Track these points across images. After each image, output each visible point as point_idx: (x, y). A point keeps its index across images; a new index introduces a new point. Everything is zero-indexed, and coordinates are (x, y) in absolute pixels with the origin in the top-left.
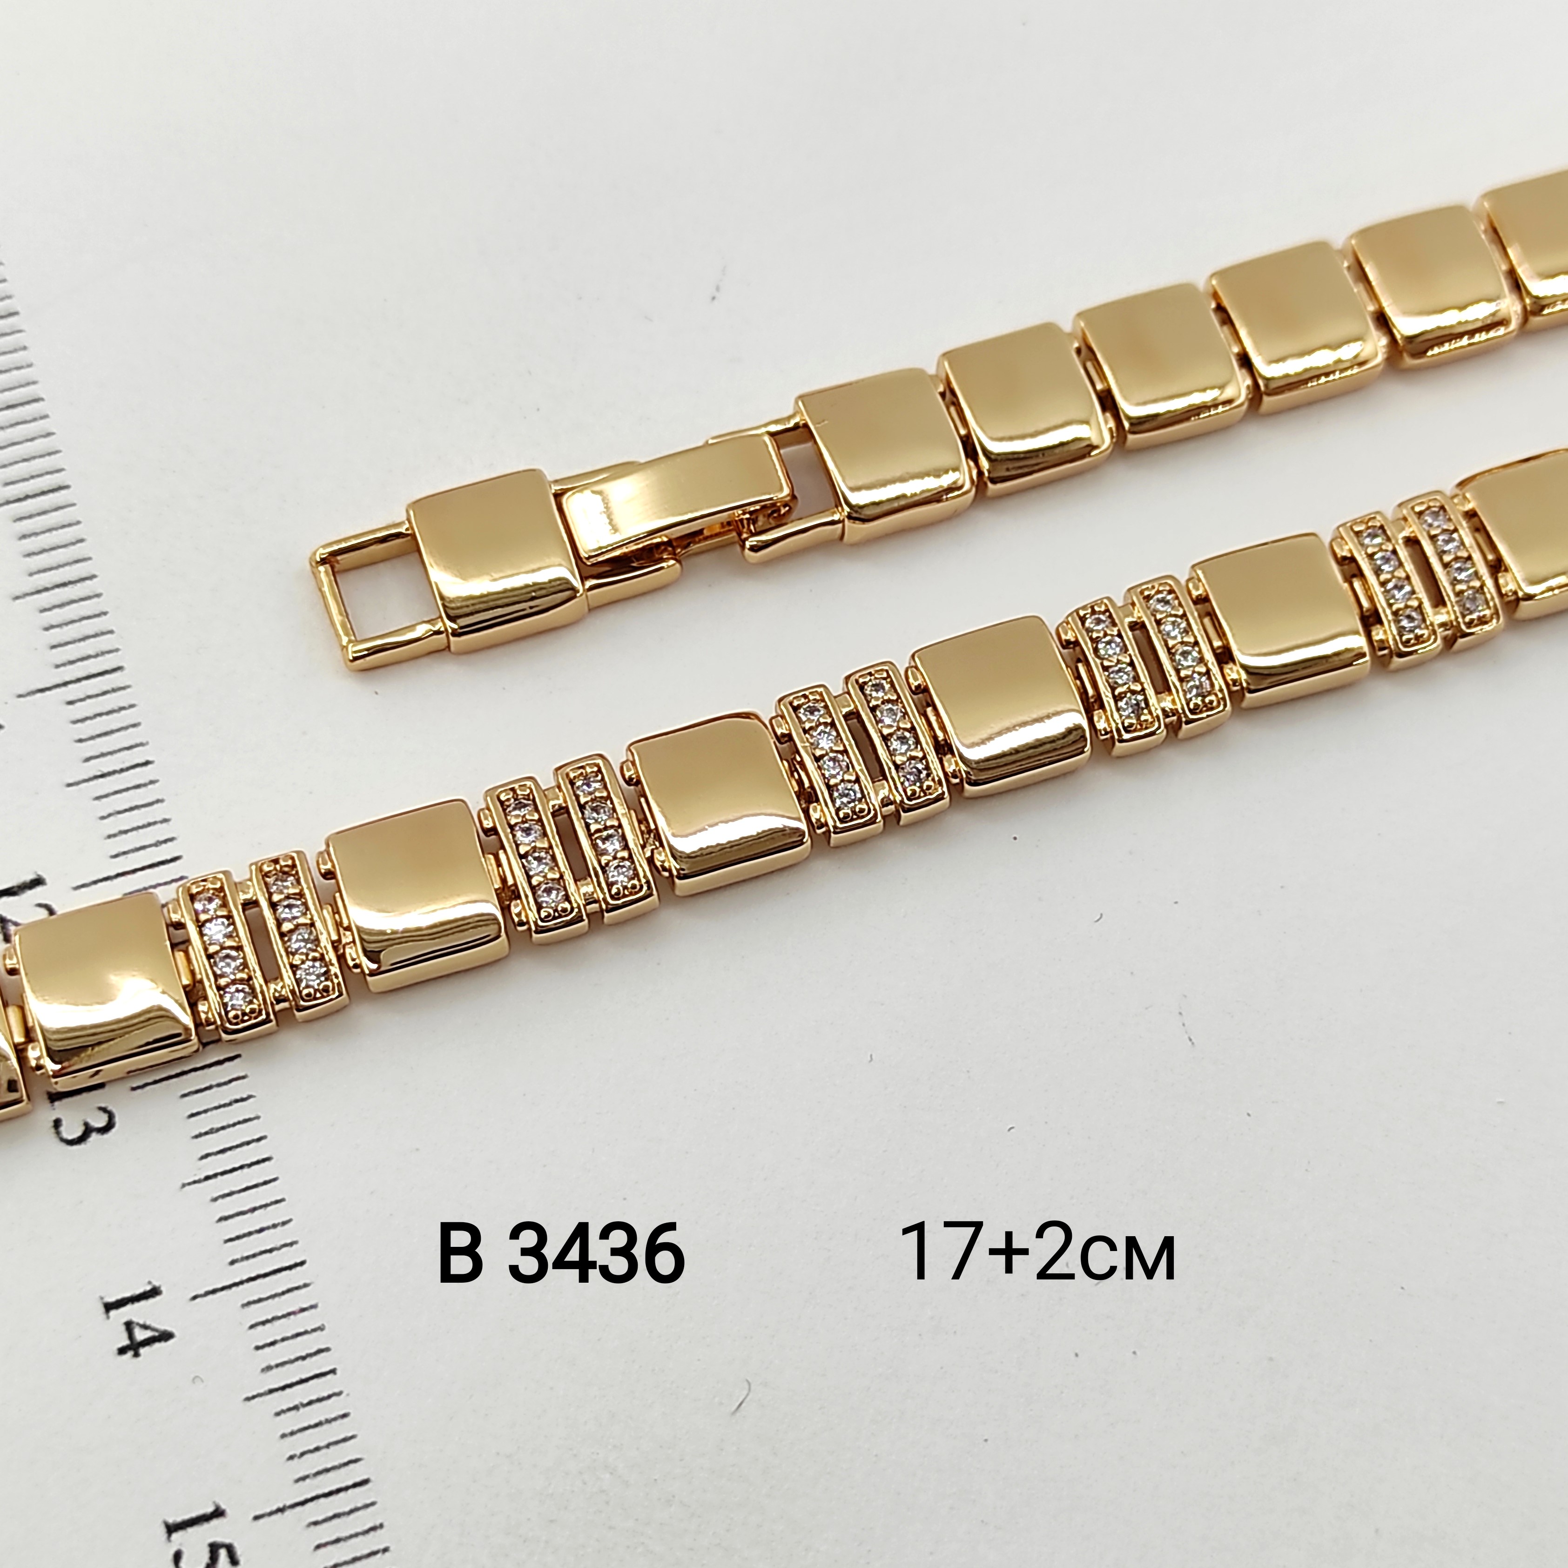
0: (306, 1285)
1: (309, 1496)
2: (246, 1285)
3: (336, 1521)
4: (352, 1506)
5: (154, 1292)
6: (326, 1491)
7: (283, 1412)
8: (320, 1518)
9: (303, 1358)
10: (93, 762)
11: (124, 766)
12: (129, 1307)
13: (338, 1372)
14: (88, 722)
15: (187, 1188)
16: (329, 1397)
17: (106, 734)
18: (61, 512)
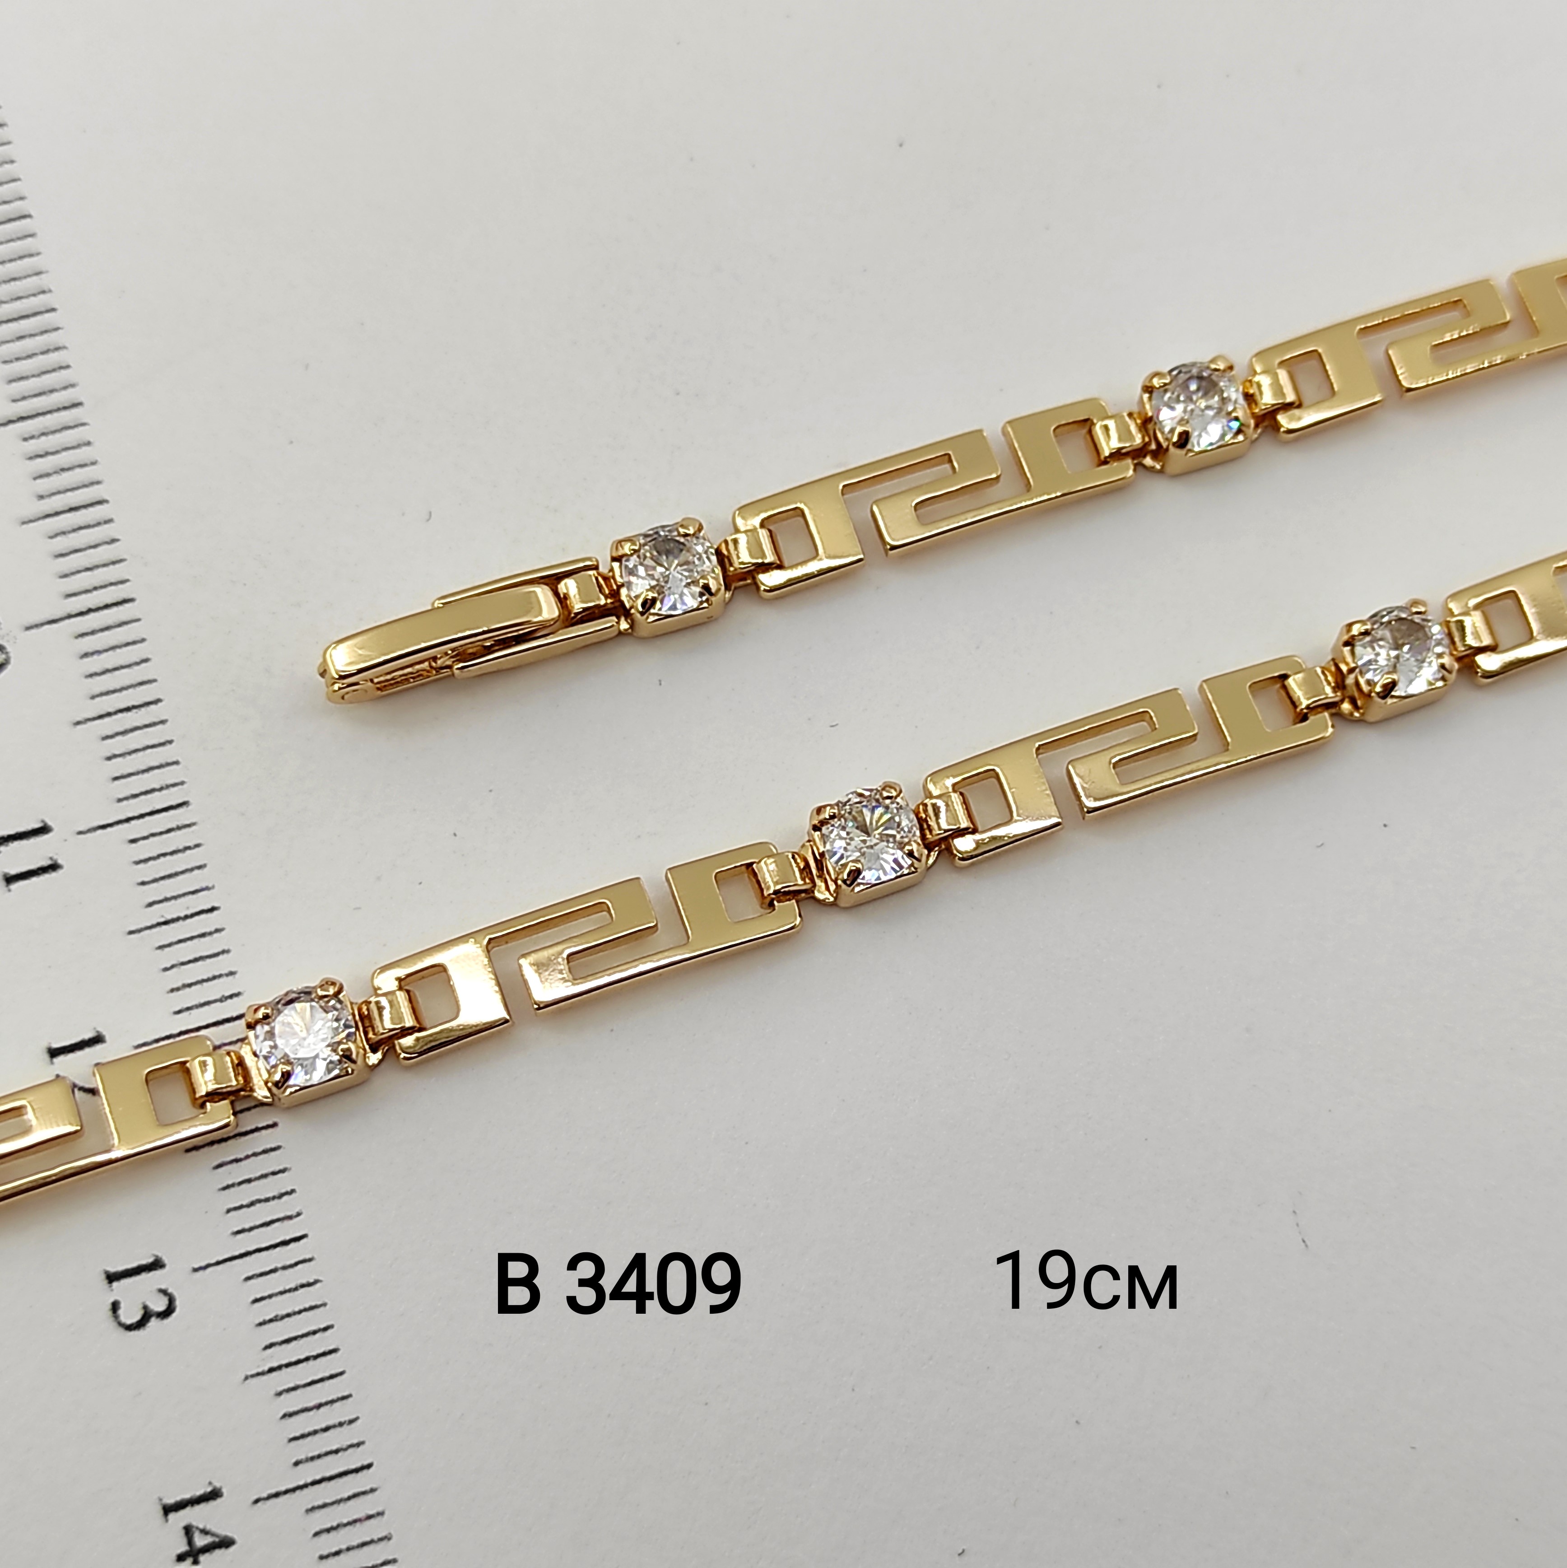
0: (372, 1490)
2: (311, 1489)
5: (214, 1495)
10: (156, 907)
11: (189, 912)
12: (188, 1510)
14: (151, 863)
15: (250, 1381)
17: (170, 876)
18: (125, 628)
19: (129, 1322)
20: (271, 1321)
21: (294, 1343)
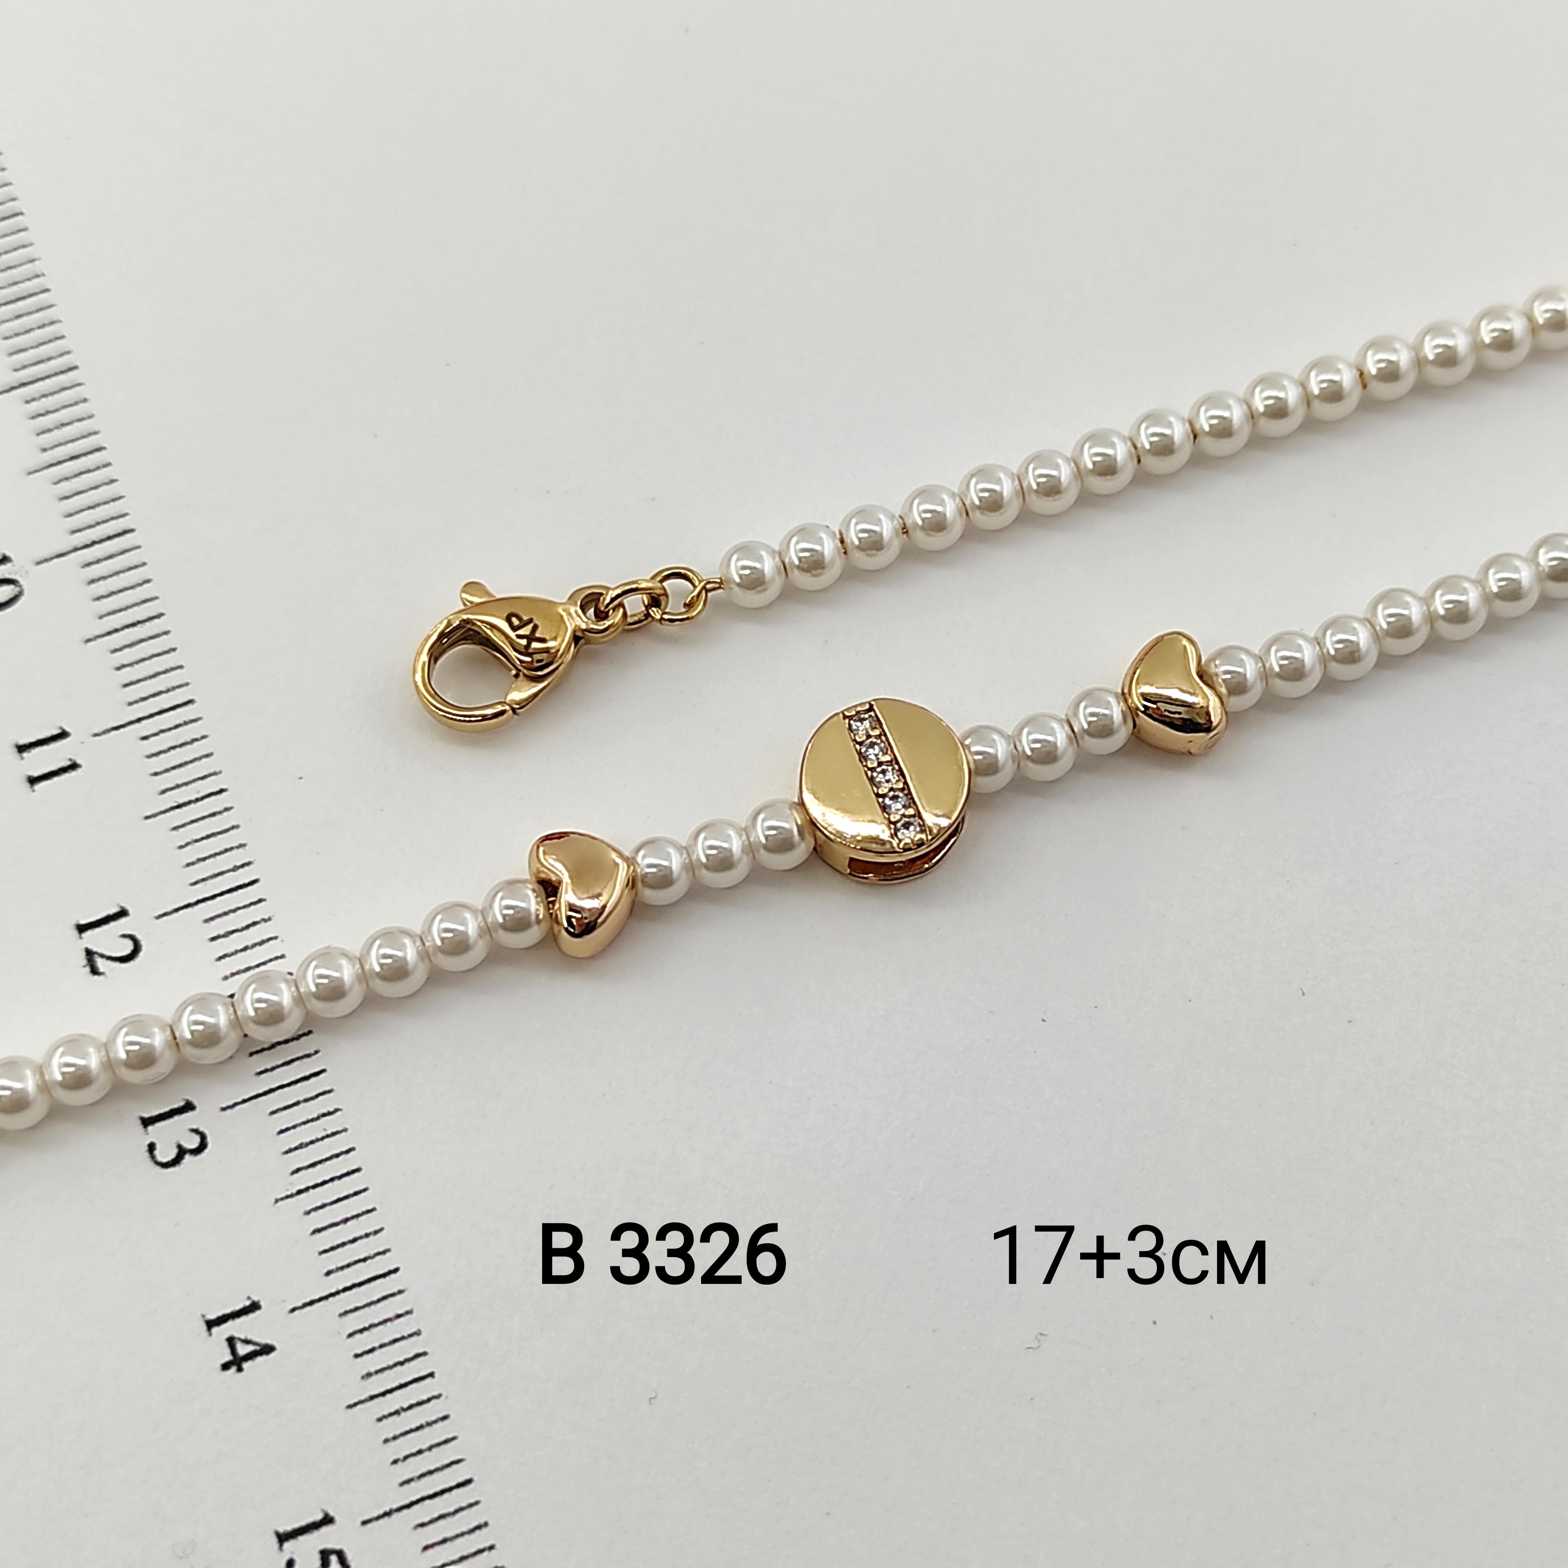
0: (400, 1292)
1: (414, 1499)
2: (342, 1295)
3: (441, 1522)
4: (456, 1507)
5: (254, 1307)
6: (431, 1492)
7: (385, 1417)
8: (426, 1520)
9: (401, 1363)
10: (169, 793)
11: (199, 796)
12: (230, 1323)
13: (436, 1375)
14: (162, 756)
15: (280, 1203)
16: (429, 1400)
17: (180, 766)
18: (127, 555)
19: (165, 1160)
20: (296, 1148)
21: (319, 1167)
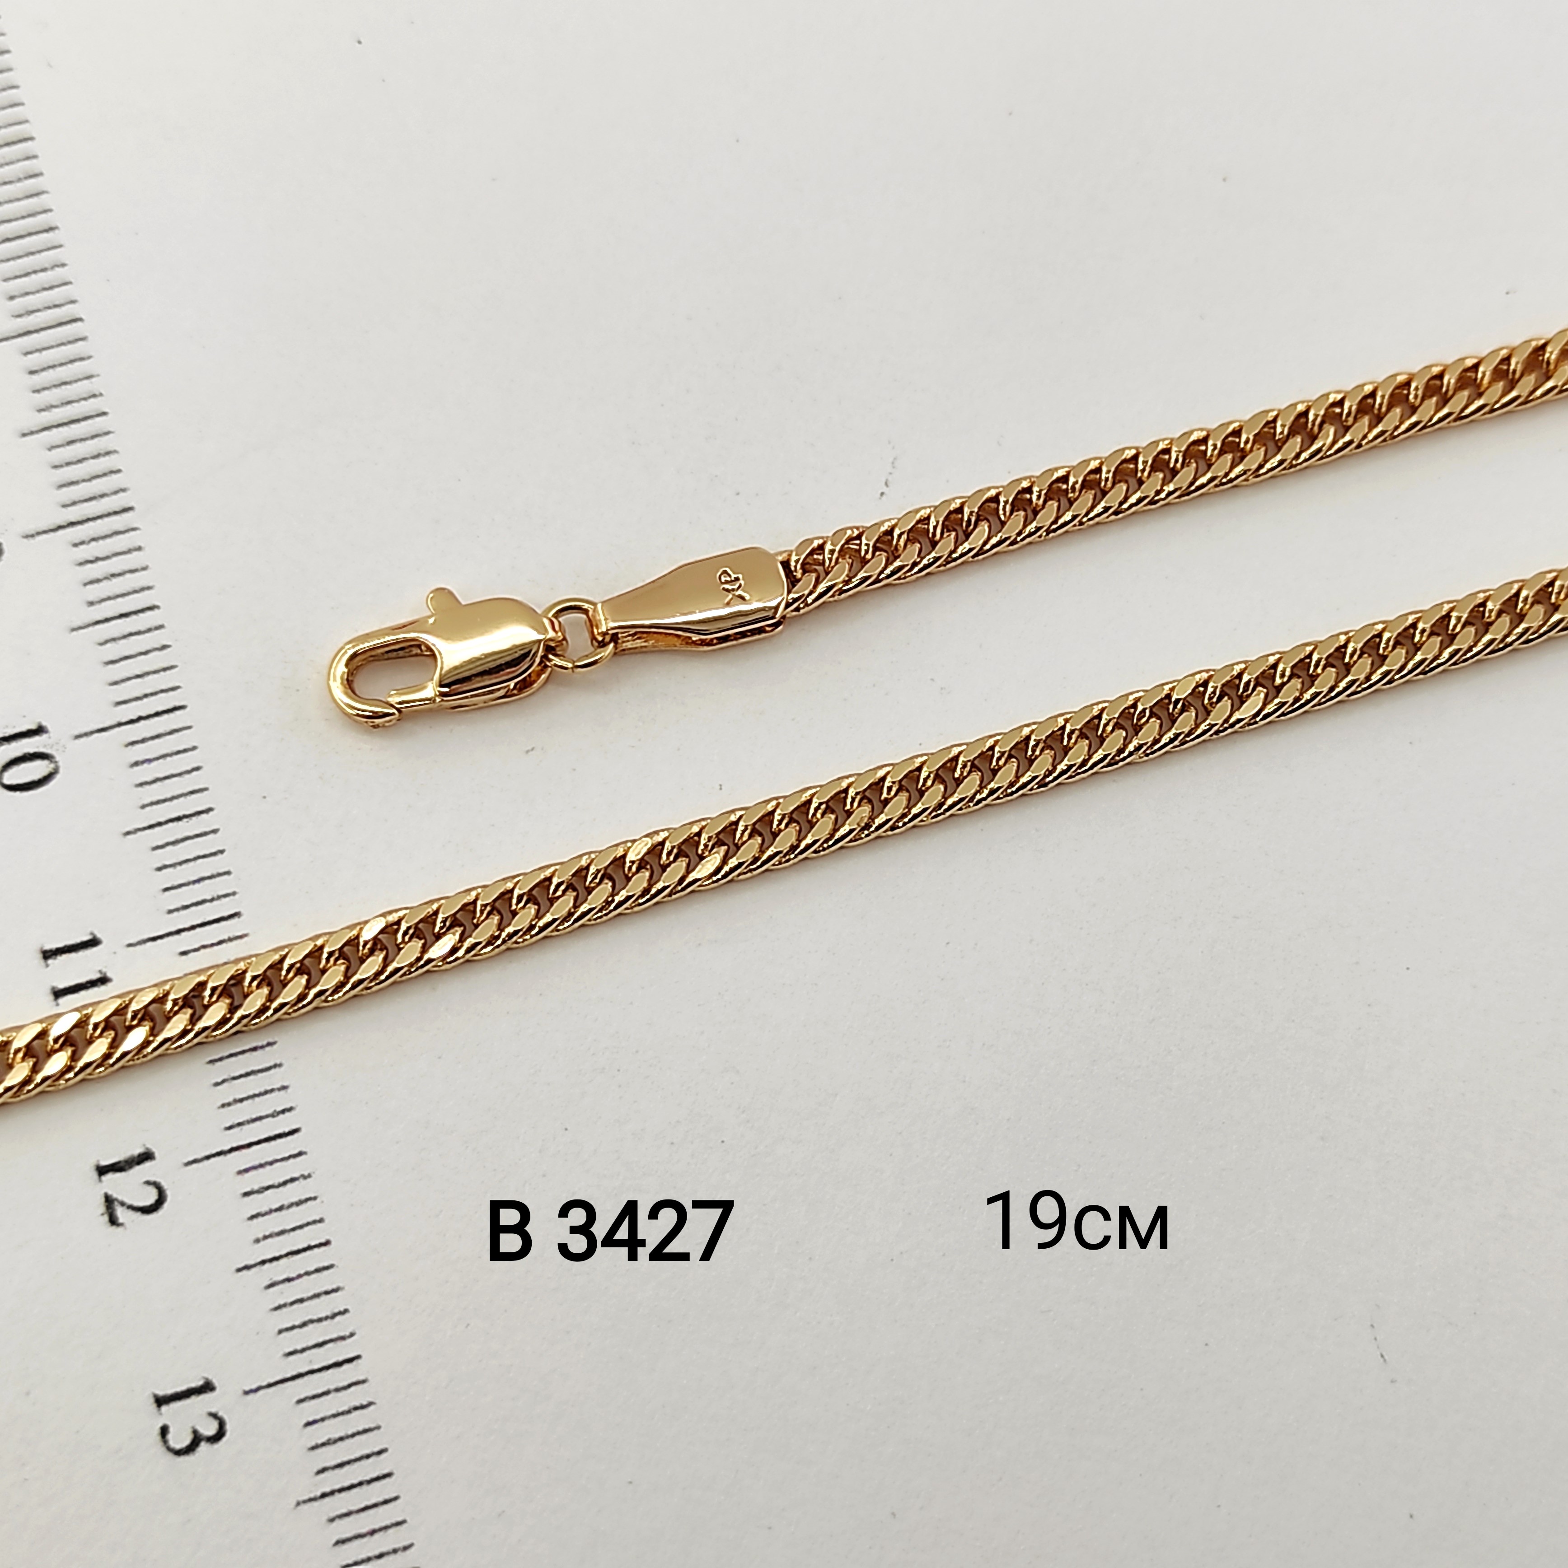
15: (302, 1506)
18: (175, 736)
19: (178, 1446)
20: (323, 1444)
21: (347, 1468)
